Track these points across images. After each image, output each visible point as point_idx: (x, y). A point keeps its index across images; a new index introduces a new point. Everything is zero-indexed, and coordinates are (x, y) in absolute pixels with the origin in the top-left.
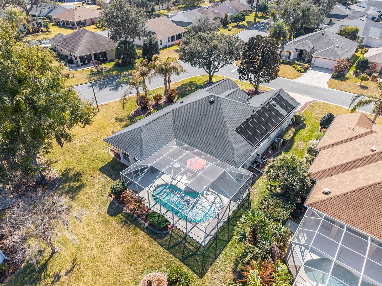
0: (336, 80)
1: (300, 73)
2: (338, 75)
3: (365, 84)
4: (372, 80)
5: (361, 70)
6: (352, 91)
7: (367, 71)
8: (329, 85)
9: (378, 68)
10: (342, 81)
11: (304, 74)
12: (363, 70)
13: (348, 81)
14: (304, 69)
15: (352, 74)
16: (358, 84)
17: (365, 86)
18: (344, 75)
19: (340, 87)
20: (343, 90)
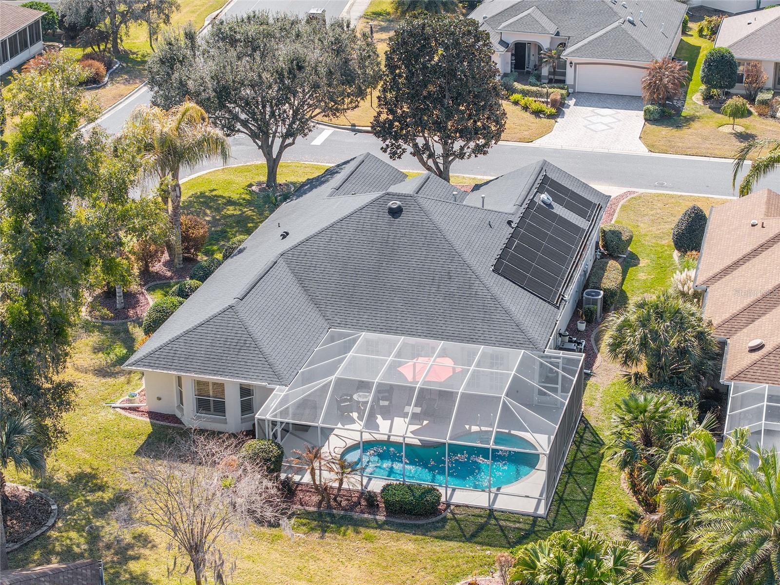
0: (660, 128)
1: (545, 121)
2: (663, 112)
3: (747, 128)
4: (760, 115)
5: (721, 87)
6: (717, 152)
7: (739, 88)
8: (647, 146)
9: (768, 76)
10: (678, 127)
11: (558, 120)
12: (727, 87)
13: (695, 125)
14: (554, 103)
15: (701, 103)
16: (727, 129)
17: (749, 132)
18: (679, 111)
19: (680, 144)
20: (694, 152)
